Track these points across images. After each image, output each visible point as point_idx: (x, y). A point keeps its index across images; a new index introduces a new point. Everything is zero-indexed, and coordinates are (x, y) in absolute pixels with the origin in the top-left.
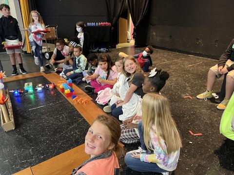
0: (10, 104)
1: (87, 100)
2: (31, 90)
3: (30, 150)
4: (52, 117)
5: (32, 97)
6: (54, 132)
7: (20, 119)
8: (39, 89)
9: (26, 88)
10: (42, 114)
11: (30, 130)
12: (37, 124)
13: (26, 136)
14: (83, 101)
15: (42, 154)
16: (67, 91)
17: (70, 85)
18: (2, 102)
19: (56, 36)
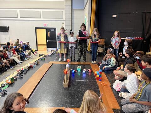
0: (69, 75)
1: (107, 85)
2: (79, 71)
3: (69, 100)
4: (85, 87)
5: (79, 74)
7: (71, 84)
8: (84, 72)
9: (78, 69)
10: (81, 85)
11: (73, 90)
12: (77, 89)
14: (104, 85)
15: (73, 104)
16: (98, 76)
17: (100, 73)
18: (66, 73)
19: (104, 44)
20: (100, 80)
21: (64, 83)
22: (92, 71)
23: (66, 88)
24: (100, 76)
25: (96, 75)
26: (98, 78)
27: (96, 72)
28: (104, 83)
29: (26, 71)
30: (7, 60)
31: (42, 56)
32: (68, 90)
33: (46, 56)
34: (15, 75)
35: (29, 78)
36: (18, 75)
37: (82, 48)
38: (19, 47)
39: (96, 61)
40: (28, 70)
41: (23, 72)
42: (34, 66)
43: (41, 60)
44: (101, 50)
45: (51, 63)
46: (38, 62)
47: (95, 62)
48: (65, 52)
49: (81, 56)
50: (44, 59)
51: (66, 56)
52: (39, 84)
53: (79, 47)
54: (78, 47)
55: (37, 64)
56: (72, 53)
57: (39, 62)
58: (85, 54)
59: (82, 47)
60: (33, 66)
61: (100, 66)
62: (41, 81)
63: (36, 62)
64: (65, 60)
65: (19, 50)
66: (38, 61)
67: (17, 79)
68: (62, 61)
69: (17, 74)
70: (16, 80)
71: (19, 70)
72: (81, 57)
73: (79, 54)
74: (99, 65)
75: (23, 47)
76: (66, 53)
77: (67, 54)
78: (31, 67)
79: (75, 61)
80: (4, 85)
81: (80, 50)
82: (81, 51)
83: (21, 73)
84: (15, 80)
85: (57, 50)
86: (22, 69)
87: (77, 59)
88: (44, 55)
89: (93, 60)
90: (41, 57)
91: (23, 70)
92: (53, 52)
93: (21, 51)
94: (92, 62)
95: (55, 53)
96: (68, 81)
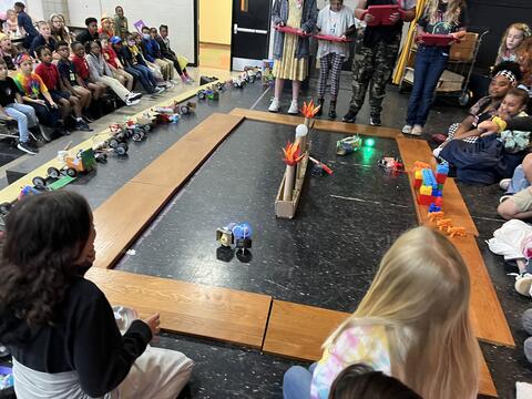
0: (303, 171)
1: (461, 231)
3: (291, 269)
4: (363, 229)
6: (349, 261)
7: (307, 205)
10: (349, 216)
11: (312, 232)
12: (330, 228)
13: (299, 241)
14: (449, 229)
15: (305, 289)
16: (426, 190)
17: (440, 179)
18: (291, 159)
19: (471, 56)
20: (435, 210)
21: (281, 198)
22: (400, 167)
23: (286, 219)
24: (436, 192)
25: (419, 183)
26: (425, 200)
27: (418, 174)
28: (448, 223)
29: (142, 134)
30: (86, 86)
31: (210, 85)
32: (293, 230)
33: (222, 87)
34: (102, 143)
35: (152, 160)
36: (113, 143)
37: (374, 63)
38: (131, 43)
39: (422, 126)
40: (151, 131)
41: (131, 136)
42: (173, 117)
43: (203, 97)
44: (451, 82)
45: (238, 113)
46: (189, 104)
47: (417, 130)
48: (297, 75)
49: (363, 97)
50: (216, 99)
51: (299, 94)
52: (184, 190)
53: (362, 58)
54: (358, 57)
55: (188, 111)
56: (326, 86)
57: (194, 106)
58: (381, 91)
59: (374, 58)
60: (170, 119)
61: (437, 151)
62: (192, 180)
63: (185, 104)
64: (293, 108)
65: (130, 53)
66: (190, 101)
67: (105, 156)
68: (281, 110)
69: (110, 140)
70: (103, 160)
71: (119, 127)
72: (361, 102)
73: (354, 87)
74: (434, 143)
75: (143, 45)
76: (301, 79)
77: (305, 87)
78: (161, 121)
79: (333, 117)
80: (58, 173)
81: (365, 73)
82: (365, 80)
83: (125, 138)
84: (98, 160)
85: (269, 66)
86: (130, 123)
87: (343, 108)
88: (216, 82)
89: (412, 121)
90: (204, 87)
91: (133, 127)
92: (250, 73)
93: (138, 57)
94: (406, 129)
95: (259, 78)
96: (297, 193)
